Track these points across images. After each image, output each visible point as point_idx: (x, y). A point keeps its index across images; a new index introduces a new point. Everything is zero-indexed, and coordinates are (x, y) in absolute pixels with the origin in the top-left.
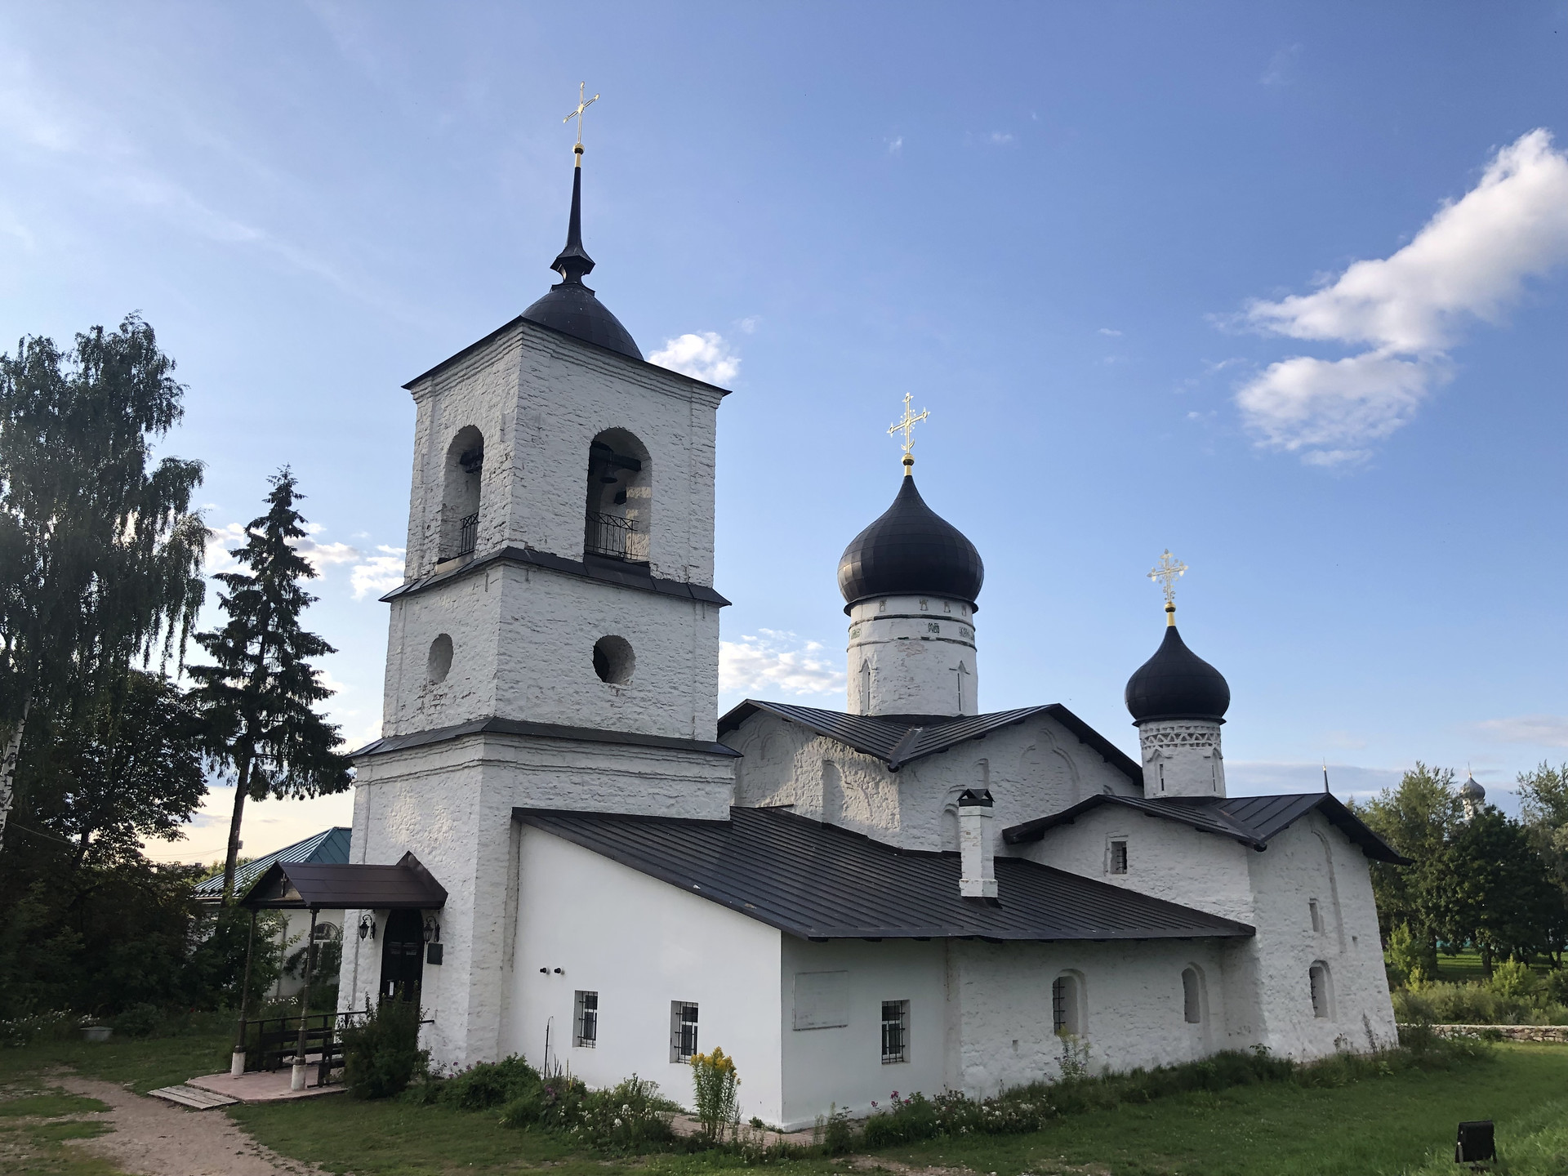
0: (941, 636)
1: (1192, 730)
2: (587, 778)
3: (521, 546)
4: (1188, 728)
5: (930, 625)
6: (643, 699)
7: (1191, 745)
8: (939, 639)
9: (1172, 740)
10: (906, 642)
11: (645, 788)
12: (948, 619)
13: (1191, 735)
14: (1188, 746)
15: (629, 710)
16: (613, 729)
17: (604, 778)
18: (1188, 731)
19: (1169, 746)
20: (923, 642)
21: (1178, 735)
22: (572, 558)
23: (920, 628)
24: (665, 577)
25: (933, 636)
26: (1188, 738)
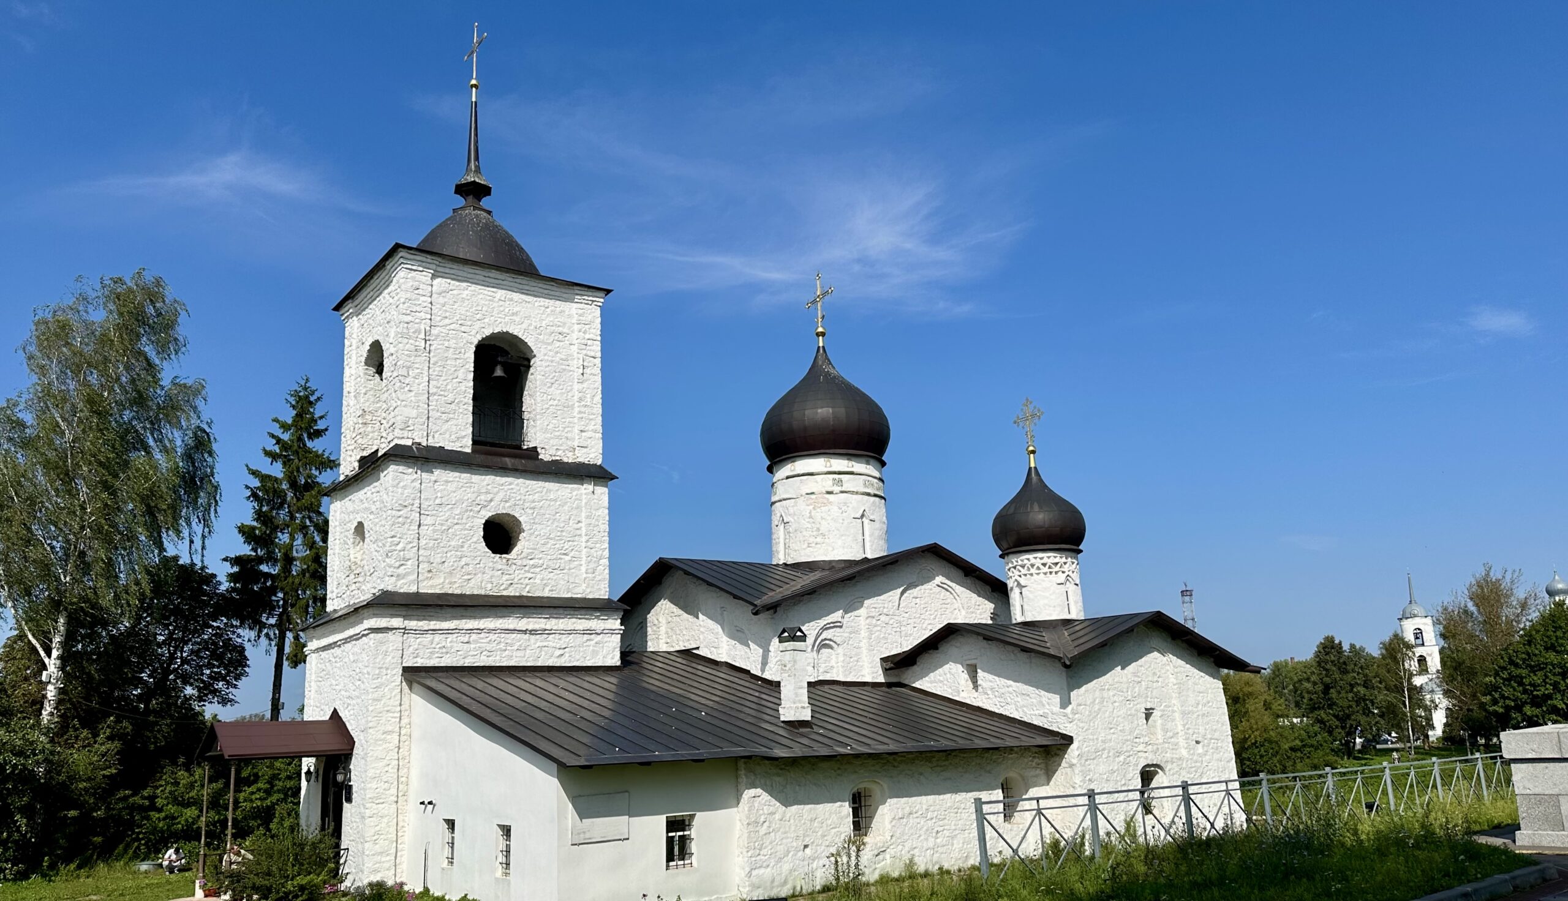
0: (843, 489)
1: (1045, 560)
2: (474, 637)
3: (409, 443)
4: (1041, 558)
5: (834, 479)
6: (535, 566)
7: (1045, 574)
8: (842, 492)
9: (1029, 569)
10: (813, 496)
11: (535, 641)
12: (852, 473)
13: (1044, 565)
14: (1042, 575)
15: (518, 575)
16: (505, 593)
17: (492, 637)
18: (1042, 561)
19: (1025, 575)
20: (828, 496)
21: (1033, 565)
22: (459, 449)
23: (827, 482)
24: (554, 458)
25: (837, 489)
26: (1041, 567)
